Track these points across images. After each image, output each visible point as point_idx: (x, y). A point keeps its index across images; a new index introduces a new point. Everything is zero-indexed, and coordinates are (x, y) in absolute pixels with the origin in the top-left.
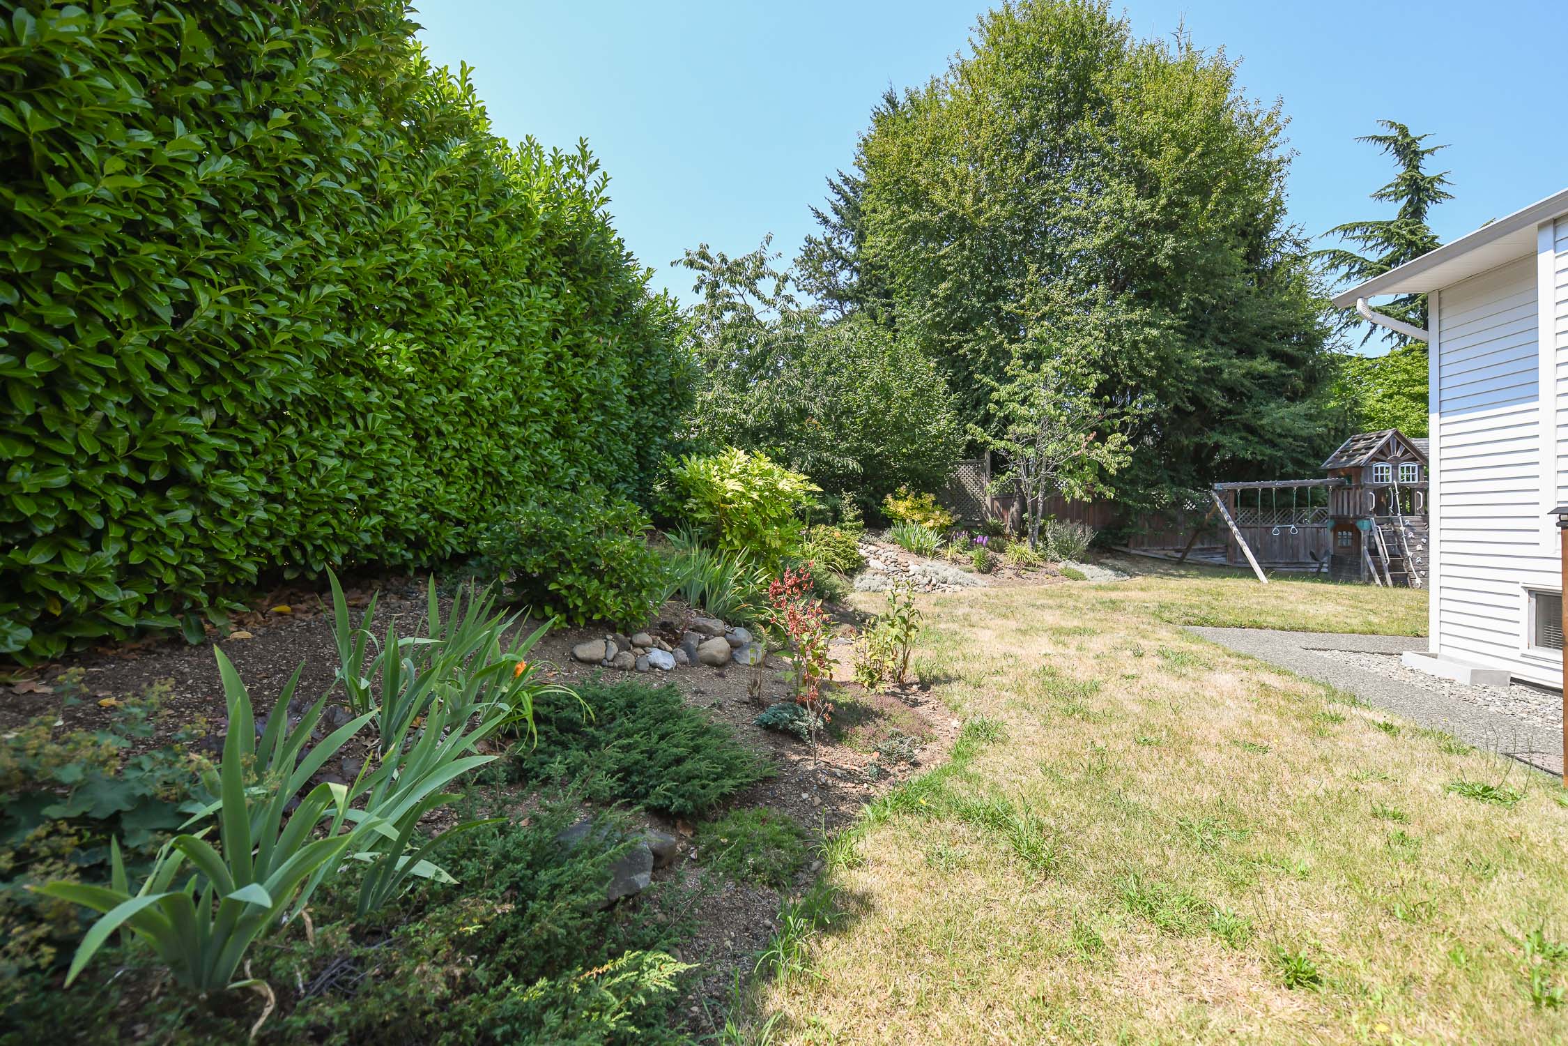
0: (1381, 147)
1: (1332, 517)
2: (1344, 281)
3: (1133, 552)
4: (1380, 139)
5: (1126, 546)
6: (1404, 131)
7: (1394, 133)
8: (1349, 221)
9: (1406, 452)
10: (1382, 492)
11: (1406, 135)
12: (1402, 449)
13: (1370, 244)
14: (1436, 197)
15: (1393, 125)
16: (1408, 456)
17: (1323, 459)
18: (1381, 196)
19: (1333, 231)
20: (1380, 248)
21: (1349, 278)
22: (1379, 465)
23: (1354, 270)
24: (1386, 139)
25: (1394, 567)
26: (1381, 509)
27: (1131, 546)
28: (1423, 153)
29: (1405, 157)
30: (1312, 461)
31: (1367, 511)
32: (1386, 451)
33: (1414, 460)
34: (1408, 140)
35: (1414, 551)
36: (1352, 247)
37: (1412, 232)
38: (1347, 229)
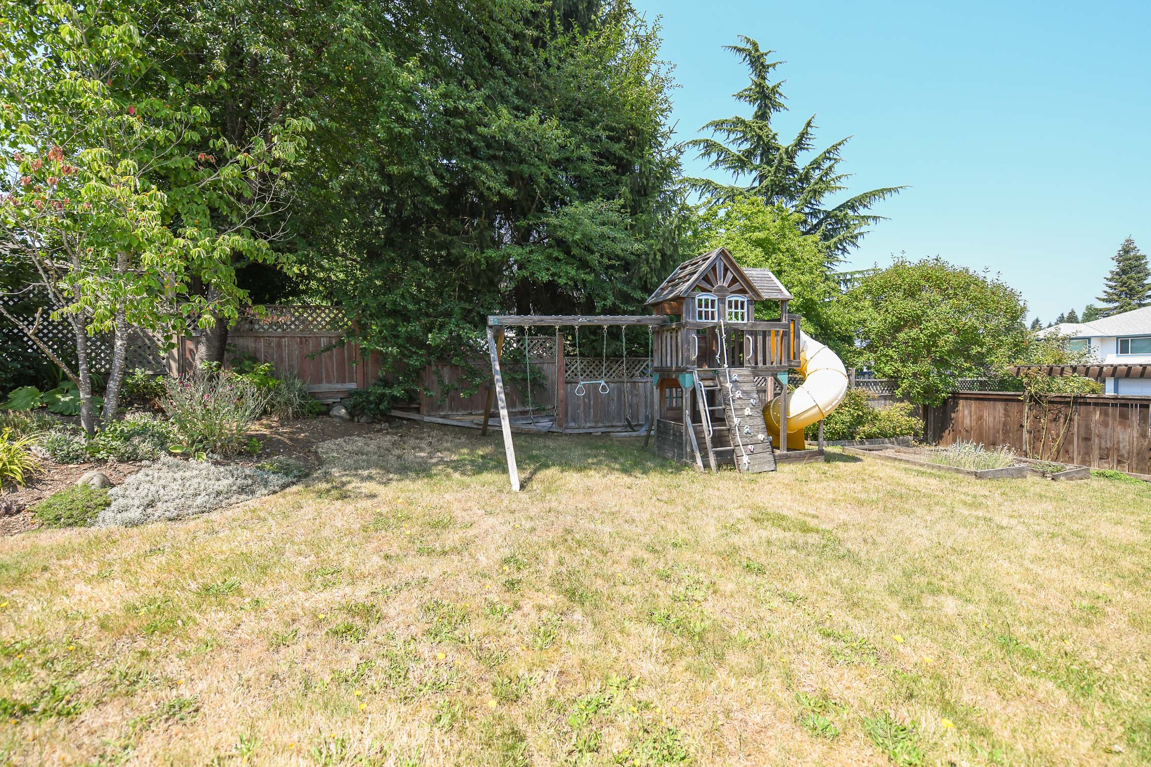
0: (739, 57)
1: (656, 370)
2: (714, 167)
3: (427, 419)
4: (739, 50)
5: (418, 410)
6: (755, 45)
7: (749, 47)
8: (718, 118)
9: (734, 280)
10: (707, 336)
11: (757, 50)
12: (730, 276)
13: (732, 137)
14: (777, 106)
15: (748, 40)
16: (736, 287)
17: (650, 292)
18: (740, 96)
19: (707, 126)
20: (739, 142)
21: (717, 165)
22: (704, 296)
23: (721, 158)
24: (744, 50)
25: (719, 439)
26: (706, 356)
27: (424, 409)
28: (768, 66)
29: (757, 68)
30: (638, 295)
31: (688, 361)
32: (711, 277)
33: (742, 291)
34: (758, 54)
35: (742, 417)
36: (720, 138)
37: (760, 129)
38: (718, 125)
